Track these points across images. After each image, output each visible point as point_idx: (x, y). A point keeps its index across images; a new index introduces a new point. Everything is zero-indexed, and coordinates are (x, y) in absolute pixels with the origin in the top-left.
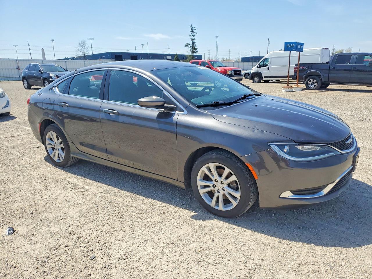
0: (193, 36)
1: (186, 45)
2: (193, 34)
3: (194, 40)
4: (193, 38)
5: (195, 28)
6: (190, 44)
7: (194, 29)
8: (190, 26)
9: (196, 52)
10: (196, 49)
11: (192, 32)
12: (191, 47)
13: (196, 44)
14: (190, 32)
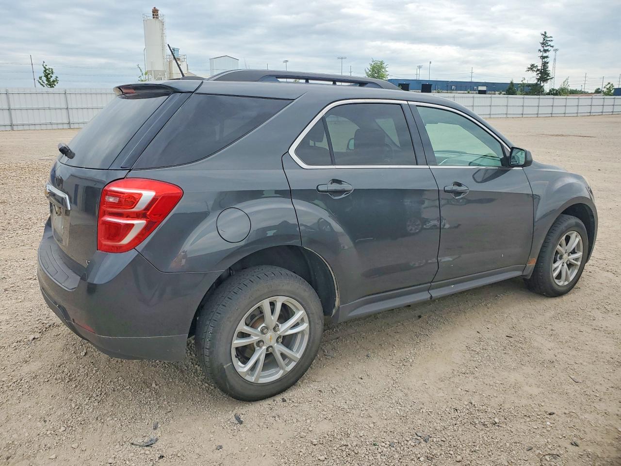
0: (545, 51)
1: (529, 68)
2: (546, 48)
3: (546, 59)
4: (545, 55)
5: (551, 37)
6: (537, 66)
7: (548, 39)
8: (542, 34)
9: (548, 81)
10: (548, 75)
11: (544, 44)
12: (538, 70)
13: (548, 64)
14: (540, 45)
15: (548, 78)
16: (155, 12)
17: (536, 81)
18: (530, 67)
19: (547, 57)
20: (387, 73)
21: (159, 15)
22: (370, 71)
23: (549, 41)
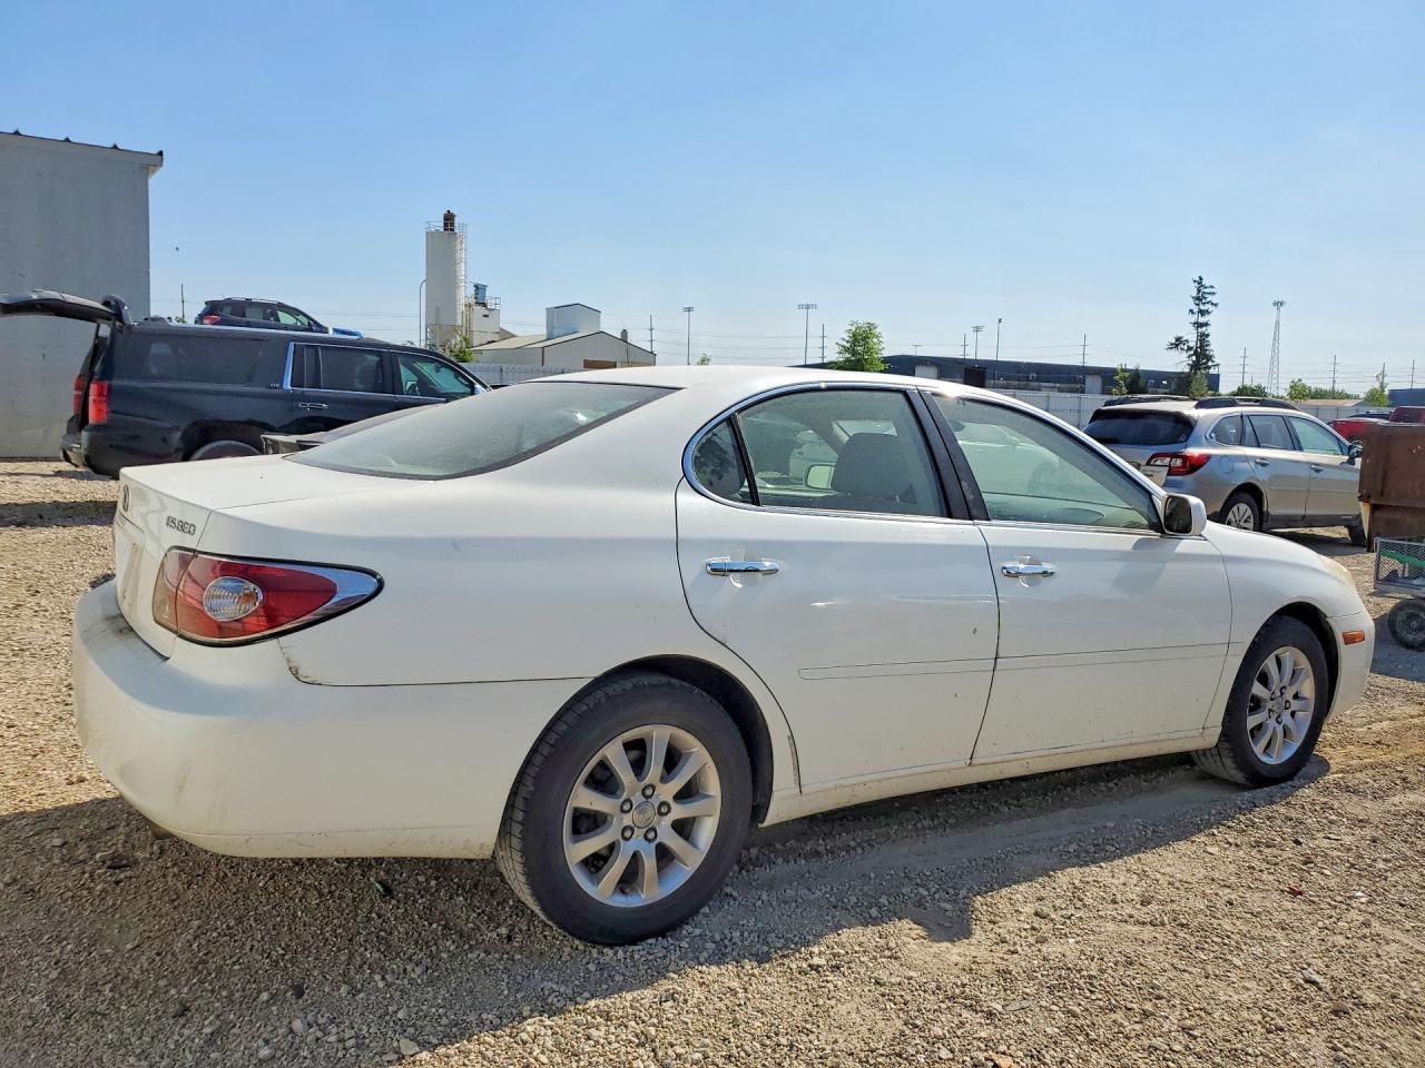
0: (1207, 312)
1: (1172, 344)
2: (1202, 307)
3: (1204, 329)
4: (1202, 320)
5: (1212, 287)
6: (1187, 341)
7: (1206, 290)
8: (1195, 281)
9: (1209, 368)
10: (1209, 358)
11: (1199, 299)
12: (1190, 349)
13: (1209, 339)
14: (1191, 301)
15: (1210, 364)
16: (449, 219)
17: (1187, 370)
18: (1174, 341)
19: (1206, 324)
20: (883, 345)
21: (456, 225)
22: (848, 342)
23: (1210, 293)
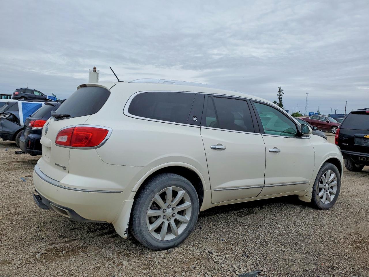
2: (281, 94)
4: (280, 97)
8: (279, 88)
10: (282, 106)
11: (280, 92)
12: (278, 104)
13: (282, 101)
14: (278, 92)
16: (95, 69)
21: (97, 70)
23: (282, 91)
